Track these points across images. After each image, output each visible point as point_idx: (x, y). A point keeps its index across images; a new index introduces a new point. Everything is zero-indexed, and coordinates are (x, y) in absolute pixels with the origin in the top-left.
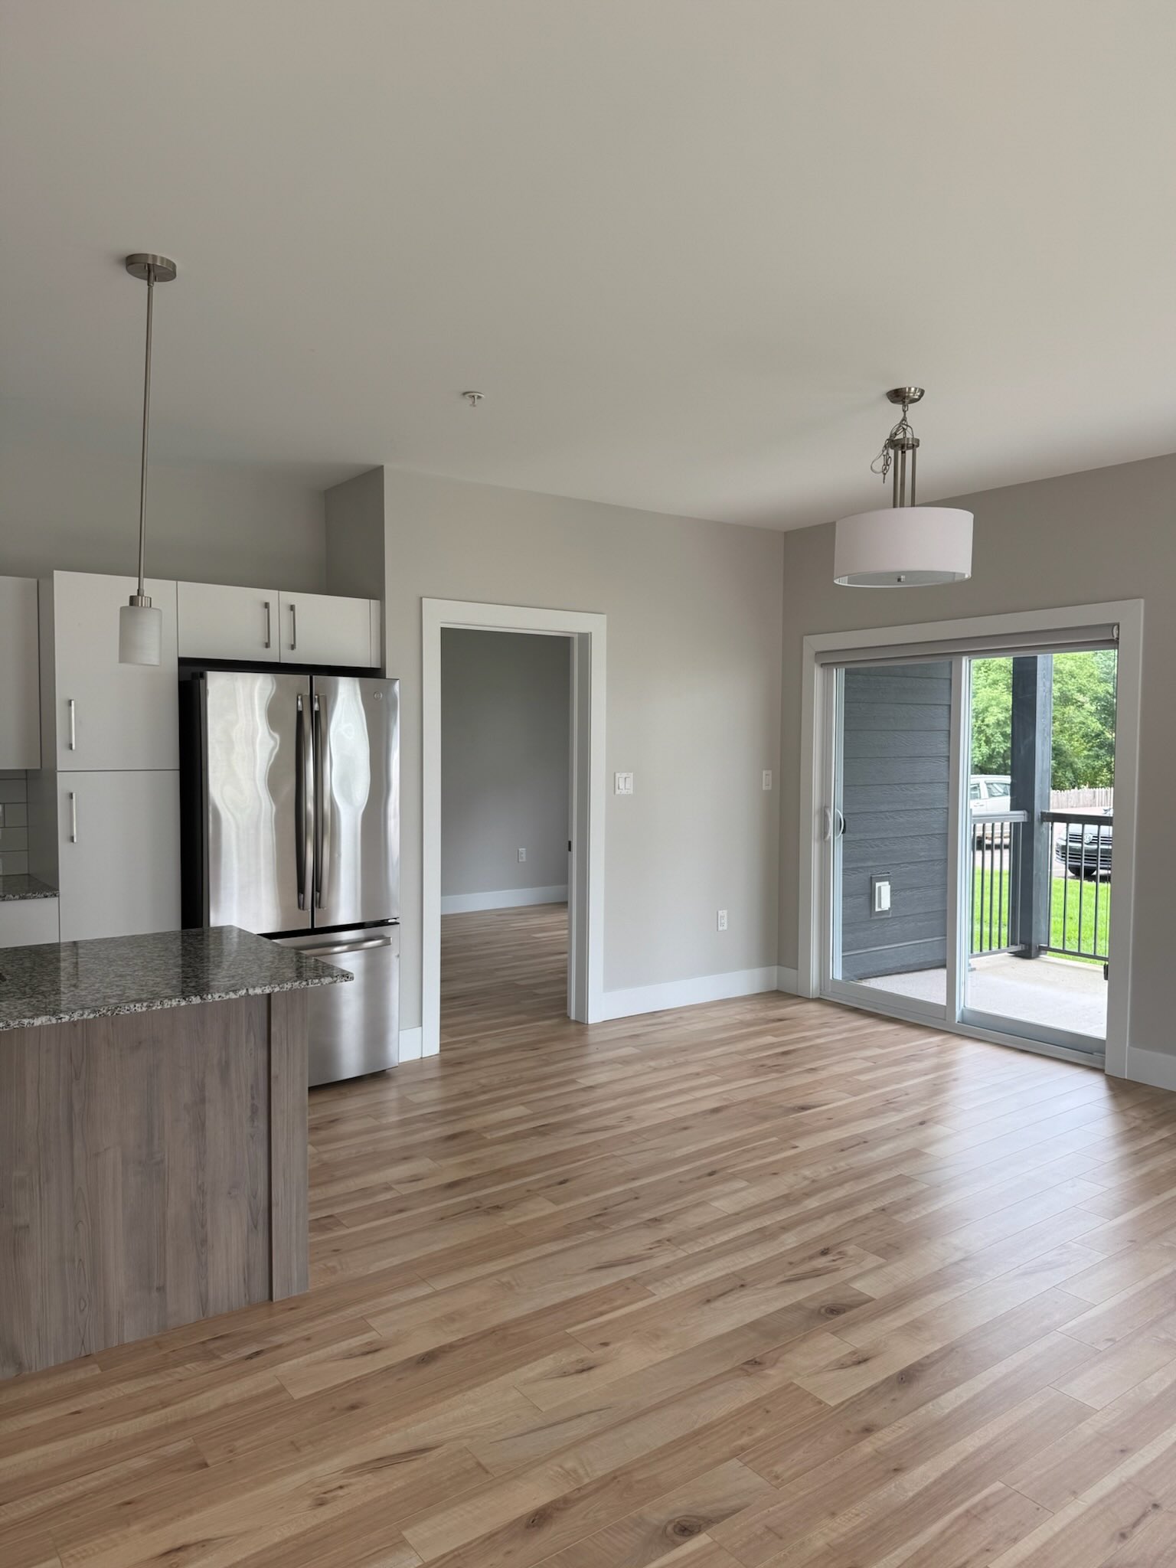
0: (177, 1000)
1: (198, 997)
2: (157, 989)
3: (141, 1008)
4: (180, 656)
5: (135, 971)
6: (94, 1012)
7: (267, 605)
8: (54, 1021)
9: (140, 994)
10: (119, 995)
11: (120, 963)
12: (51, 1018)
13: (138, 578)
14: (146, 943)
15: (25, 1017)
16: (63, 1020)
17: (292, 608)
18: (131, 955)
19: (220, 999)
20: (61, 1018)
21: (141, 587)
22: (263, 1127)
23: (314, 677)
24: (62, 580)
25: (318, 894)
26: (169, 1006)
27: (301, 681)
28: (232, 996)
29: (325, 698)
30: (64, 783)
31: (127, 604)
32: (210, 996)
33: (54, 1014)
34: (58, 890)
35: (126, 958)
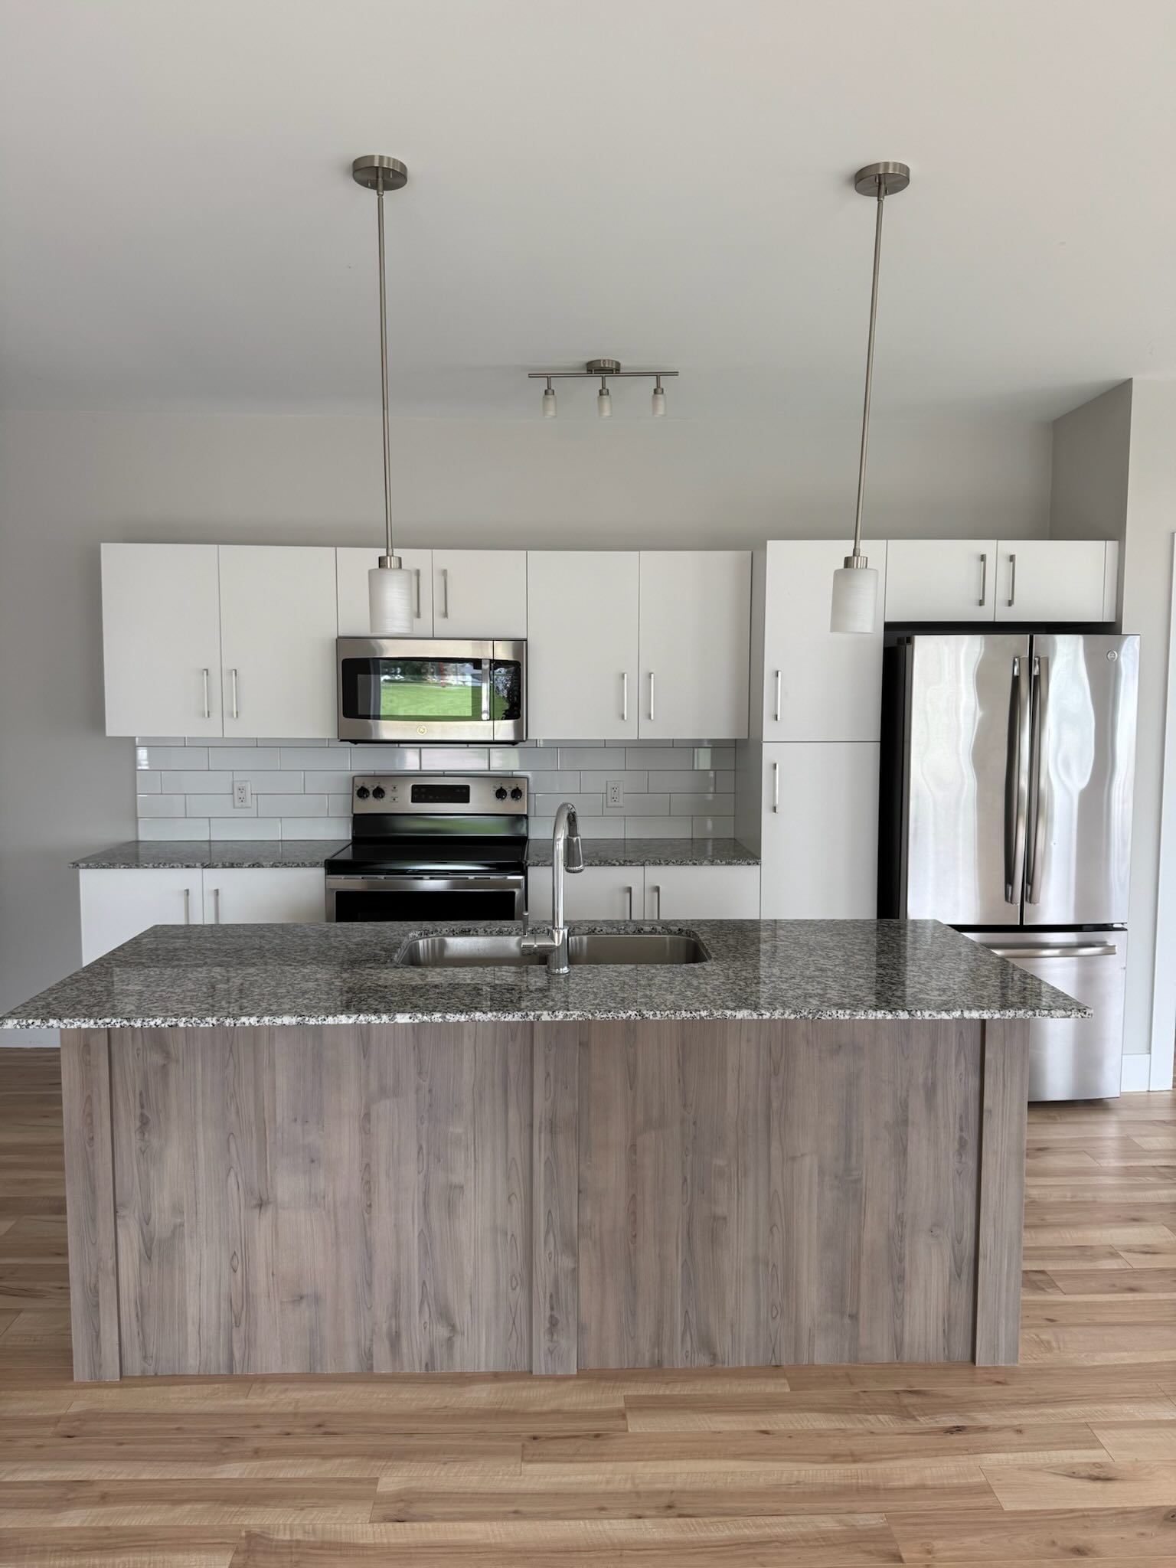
0: (883, 1012)
1: (906, 1012)
2: (860, 993)
3: (843, 1015)
4: (887, 620)
5: (836, 965)
6: (795, 1012)
7: (983, 558)
8: (755, 1016)
9: (841, 997)
10: (821, 995)
11: (820, 952)
12: (753, 1013)
13: (853, 541)
14: (845, 932)
15: (728, 1008)
16: (765, 1017)
17: (1012, 558)
18: (831, 944)
19: (930, 1018)
20: (762, 1015)
21: (857, 547)
22: (972, 1164)
23: (1035, 636)
24: (776, 550)
25: (1029, 887)
26: (873, 1018)
27: (1020, 641)
28: (944, 1016)
29: (1047, 660)
30: (768, 753)
31: (842, 565)
32: (919, 1013)
33: (756, 1008)
34: (760, 858)
35: (826, 948)
